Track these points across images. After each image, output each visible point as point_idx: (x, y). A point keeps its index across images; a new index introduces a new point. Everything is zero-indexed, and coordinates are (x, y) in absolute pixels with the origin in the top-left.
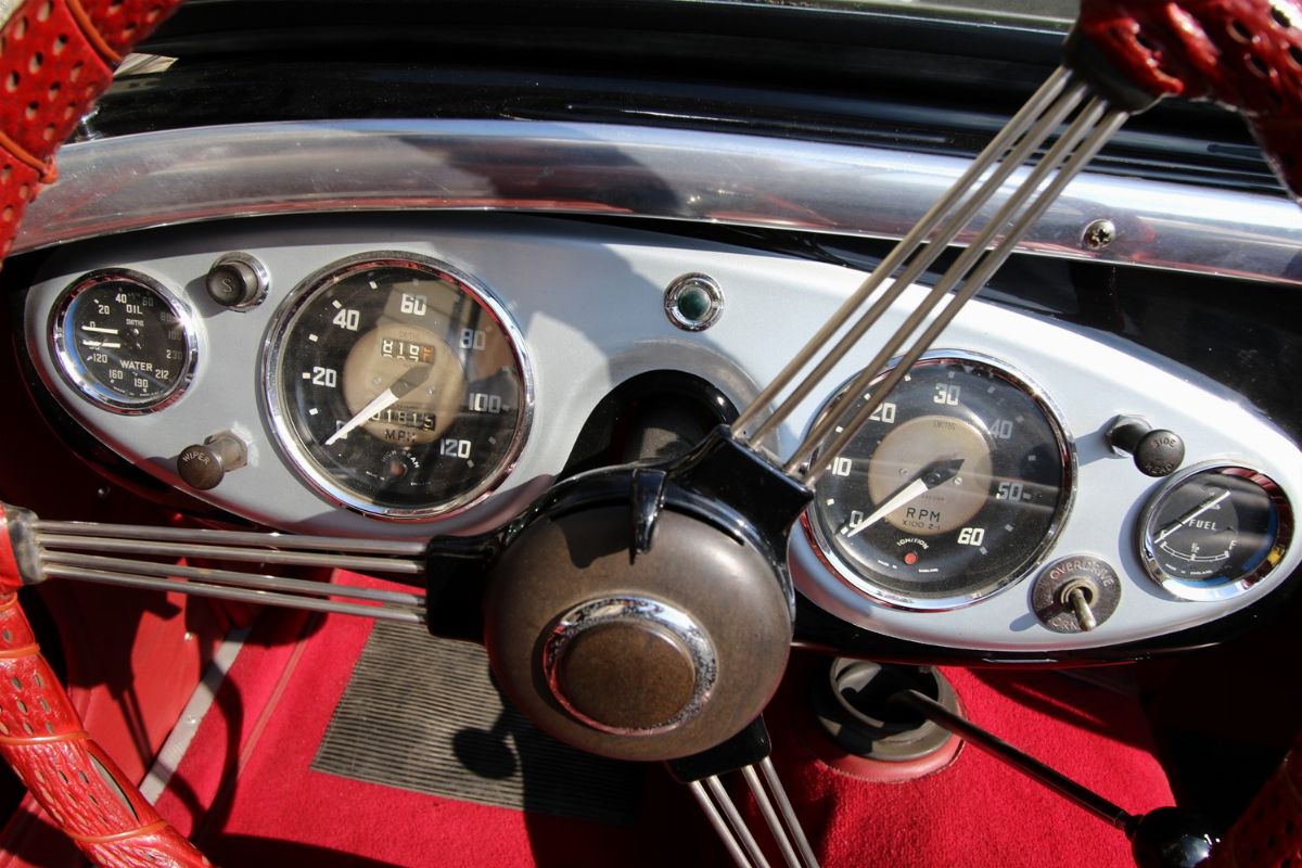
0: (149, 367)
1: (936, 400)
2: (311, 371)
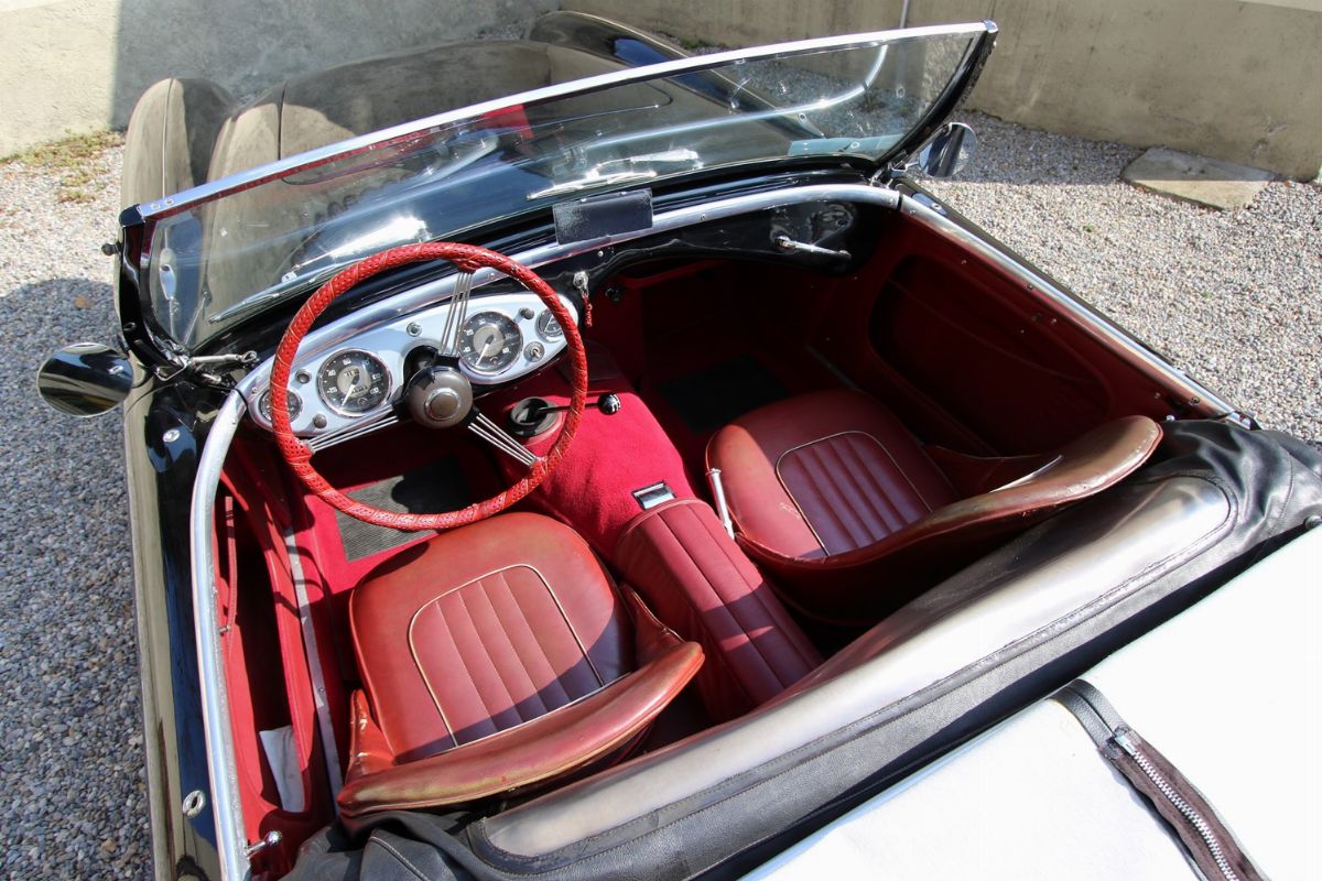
1: (480, 325)
2: (330, 390)
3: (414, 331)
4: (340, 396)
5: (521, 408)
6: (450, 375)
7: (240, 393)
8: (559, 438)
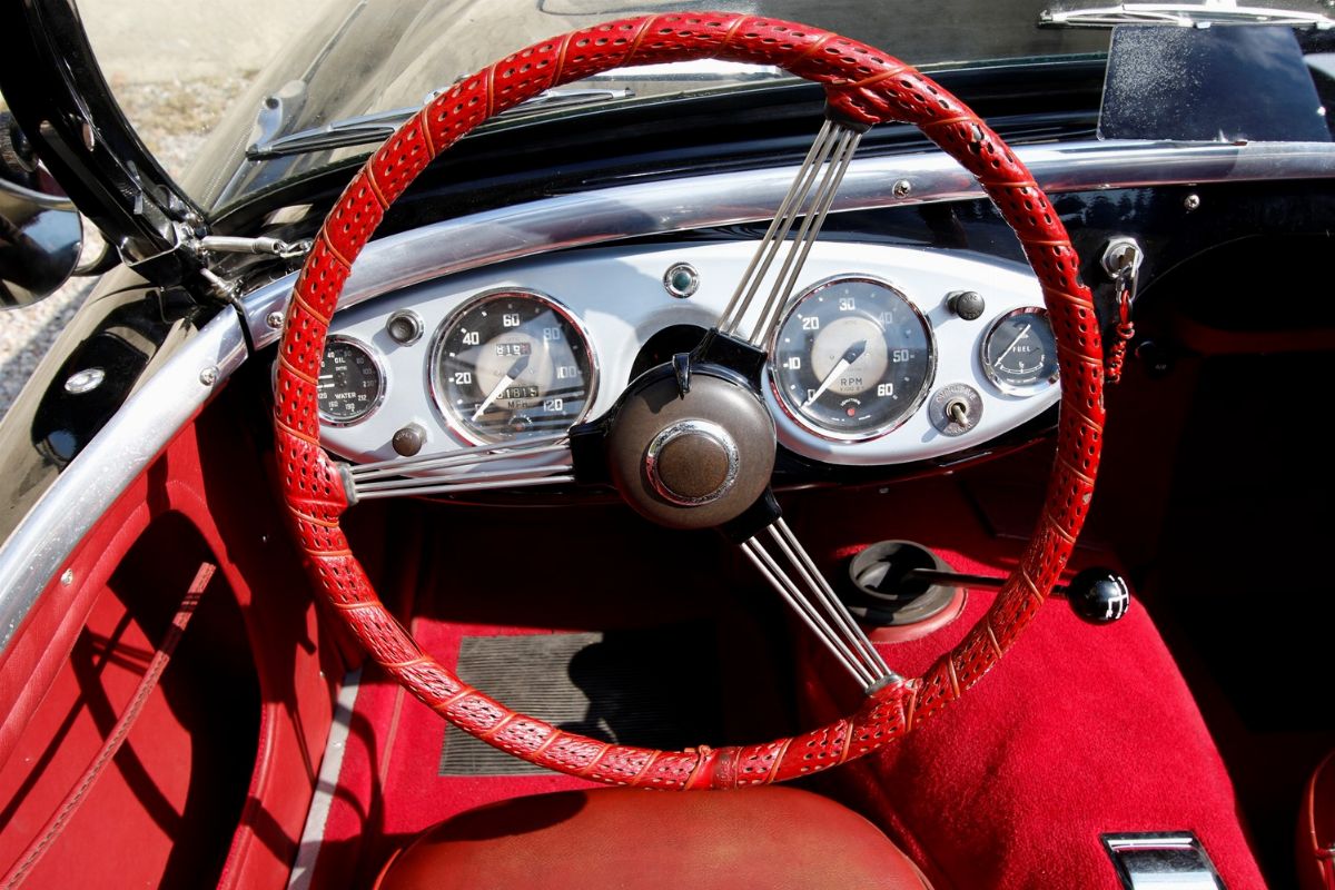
0: (354, 395)
1: (841, 309)
2: (454, 376)
3: (680, 283)
4: (472, 393)
5: (875, 556)
6: (732, 394)
7: (242, 319)
8: (968, 641)
